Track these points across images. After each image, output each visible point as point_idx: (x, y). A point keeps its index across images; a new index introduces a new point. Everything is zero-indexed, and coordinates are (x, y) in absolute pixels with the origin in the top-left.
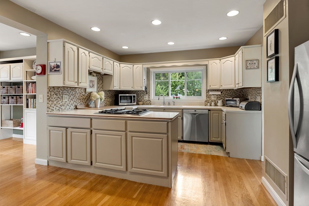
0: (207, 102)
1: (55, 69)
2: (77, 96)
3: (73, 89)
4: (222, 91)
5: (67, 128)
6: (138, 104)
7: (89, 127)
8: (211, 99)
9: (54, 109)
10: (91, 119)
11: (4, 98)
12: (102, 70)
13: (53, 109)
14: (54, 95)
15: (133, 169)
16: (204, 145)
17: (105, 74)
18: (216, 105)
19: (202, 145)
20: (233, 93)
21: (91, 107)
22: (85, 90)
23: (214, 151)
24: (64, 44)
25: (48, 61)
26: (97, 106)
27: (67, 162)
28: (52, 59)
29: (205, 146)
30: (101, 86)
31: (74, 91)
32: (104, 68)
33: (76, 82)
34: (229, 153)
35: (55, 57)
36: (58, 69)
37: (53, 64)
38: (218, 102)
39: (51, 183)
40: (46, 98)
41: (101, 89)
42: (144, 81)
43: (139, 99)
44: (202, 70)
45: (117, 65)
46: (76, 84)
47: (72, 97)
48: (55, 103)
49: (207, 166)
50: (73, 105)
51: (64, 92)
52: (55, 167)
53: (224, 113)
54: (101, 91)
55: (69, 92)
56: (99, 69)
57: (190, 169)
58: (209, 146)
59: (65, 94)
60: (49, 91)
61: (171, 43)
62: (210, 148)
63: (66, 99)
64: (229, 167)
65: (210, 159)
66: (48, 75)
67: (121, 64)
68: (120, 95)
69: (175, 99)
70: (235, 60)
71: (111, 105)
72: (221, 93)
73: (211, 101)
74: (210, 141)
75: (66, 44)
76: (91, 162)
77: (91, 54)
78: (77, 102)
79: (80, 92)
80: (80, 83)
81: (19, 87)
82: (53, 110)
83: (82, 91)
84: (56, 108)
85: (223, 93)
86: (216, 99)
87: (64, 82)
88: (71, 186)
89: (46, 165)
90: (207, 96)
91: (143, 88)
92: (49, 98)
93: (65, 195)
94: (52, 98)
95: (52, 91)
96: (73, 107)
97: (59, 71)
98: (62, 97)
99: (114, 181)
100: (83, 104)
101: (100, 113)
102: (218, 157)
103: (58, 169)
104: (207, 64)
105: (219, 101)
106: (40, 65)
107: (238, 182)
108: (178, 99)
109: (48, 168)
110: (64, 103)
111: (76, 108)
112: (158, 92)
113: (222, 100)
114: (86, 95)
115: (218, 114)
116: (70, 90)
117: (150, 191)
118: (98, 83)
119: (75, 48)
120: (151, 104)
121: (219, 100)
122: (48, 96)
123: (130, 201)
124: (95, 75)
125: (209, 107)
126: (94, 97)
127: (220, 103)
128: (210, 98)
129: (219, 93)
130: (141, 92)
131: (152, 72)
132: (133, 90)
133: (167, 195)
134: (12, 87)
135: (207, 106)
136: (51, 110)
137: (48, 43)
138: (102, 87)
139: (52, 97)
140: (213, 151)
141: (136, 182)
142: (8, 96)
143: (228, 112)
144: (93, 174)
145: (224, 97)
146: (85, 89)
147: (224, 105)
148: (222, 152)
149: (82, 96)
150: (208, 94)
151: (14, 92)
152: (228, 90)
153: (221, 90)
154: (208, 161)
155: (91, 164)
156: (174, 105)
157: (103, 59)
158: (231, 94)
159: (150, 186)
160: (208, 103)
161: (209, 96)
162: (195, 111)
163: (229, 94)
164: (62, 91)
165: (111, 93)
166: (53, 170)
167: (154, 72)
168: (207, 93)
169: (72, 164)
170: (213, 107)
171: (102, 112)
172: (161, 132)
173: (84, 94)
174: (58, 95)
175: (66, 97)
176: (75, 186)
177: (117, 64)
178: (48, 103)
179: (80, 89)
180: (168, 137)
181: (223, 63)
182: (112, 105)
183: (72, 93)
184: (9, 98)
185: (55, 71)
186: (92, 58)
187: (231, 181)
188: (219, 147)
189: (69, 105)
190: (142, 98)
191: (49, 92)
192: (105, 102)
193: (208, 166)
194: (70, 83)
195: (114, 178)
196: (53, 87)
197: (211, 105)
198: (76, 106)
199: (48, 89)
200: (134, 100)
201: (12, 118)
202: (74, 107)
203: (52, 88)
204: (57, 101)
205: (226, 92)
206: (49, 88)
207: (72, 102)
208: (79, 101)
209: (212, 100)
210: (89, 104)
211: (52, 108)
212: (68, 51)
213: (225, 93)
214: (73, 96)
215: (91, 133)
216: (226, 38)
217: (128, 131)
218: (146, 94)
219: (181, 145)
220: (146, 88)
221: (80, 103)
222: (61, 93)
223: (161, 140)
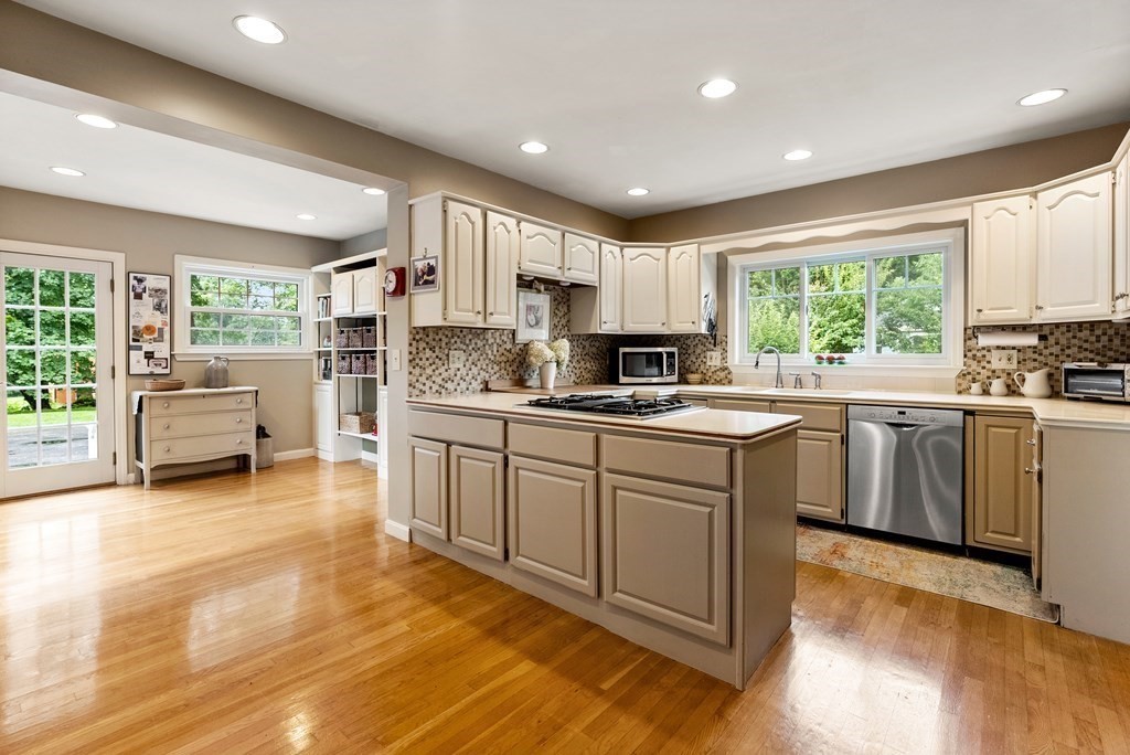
0: (970, 377)
1: (425, 277)
2: (490, 352)
3: (479, 331)
4: (1044, 332)
5: (449, 444)
6: (683, 381)
7: (499, 444)
8: (988, 366)
9: (426, 388)
10: (506, 423)
11: (343, 358)
12: (559, 272)
13: (424, 388)
14: (427, 350)
15: (618, 594)
16: (939, 557)
17: (574, 286)
18: (1012, 391)
19: (934, 555)
20: (1110, 340)
21: (529, 387)
22: (514, 335)
23: (983, 585)
24: (444, 206)
25: (410, 257)
26: (547, 384)
27: (449, 539)
28: (418, 253)
29: (947, 559)
30: (564, 321)
31: (481, 337)
32: (567, 265)
33: (479, 313)
34: (1059, 606)
35: (426, 246)
36: (430, 278)
37: (420, 265)
38: (1024, 380)
39: (402, 590)
40: (406, 357)
41: (563, 333)
42: (703, 300)
43: (689, 363)
44: (946, 247)
45: (611, 252)
46: (481, 317)
47: (475, 355)
48: (429, 371)
49: (924, 642)
50: (479, 381)
51: (453, 341)
52: (425, 550)
53: (1036, 428)
54: (563, 337)
55: (467, 342)
56: (550, 271)
57: (843, 637)
58: (963, 562)
59: (455, 346)
60: (414, 339)
61: (799, 155)
62: (966, 574)
63: (458, 360)
64: (1042, 669)
65: (953, 616)
66: (410, 295)
67: (626, 250)
68: (622, 350)
69: (825, 364)
70: (1114, 184)
71: (596, 383)
72: (1042, 338)
73: (990, 374)
74: (970, 542)
75: (451, 204)
76: (506, 552)
77: (523, 224)
78: (490, 370)
79: (498, 341)
80: (491, 314)
81: (369, 331)
82: (424, 392)
83: (505, 339)
84: (431, 388)
85: (1052, 340)
86: (1015, 366)
87: (444, 314)
88: (448, 609)
89: (407, 540)
90: (969, 354)
91: (700, 327)
92: (414, 359)
93: (423, 631)
94: (421, 359)
95: (421, 339)
96: (477, 385)
97: (432, 282)
98: (448, 355)
99: (562, 622)
100: (508, 377)
101: (531, 404)
102: (995, 615)
103: (428, 557)
104: (967, 220)
105: (1027, 375)
106: (393, 270)
107: (1072, 743)
108: (836, 365)
109: (411, 548)
110: (452, 372)
111: (486, 389)
112: (789, 339)
113: (1045, 370)
114: (517, 350)
115: (1014, 431)
116: (470, 336)
117: (662, 681)
118: (553, 314)
119: (476, 214)
120: (730, 382)
121: (1030, 371)
122: (410, 353)
123: (589, 695)
124: (542, 288)
125: (973, 400)
126: (536, 357)
127: (1034, 382)
128: (984, 364)
129: (1032, 340)
130: (697, 341)
131: (734, 268)
132: (666, 331)
133: (720, 714)
134: (355, 331)
135: (970, 394)
136: (417, 392)
137: (411, 206)
138: (568, 325)
139: (421, 355)
140: (978, 588)
141: (626, 641)
142: (351, 353)
143: (1055, 426)
144: (510, 589)
145: (1061, 358)
146: (514, 333)
147: (1054, 394)
148: (1028, 598)
149: (505, 353)
150: (972, 343)
151: (360, 344)
152: (1080, 324)
153: (1041, 325)
154: (936, 624)
155: (506, 557)
156: (818, 386)
157: (564, 236)
158: (1100, 345)
159: (667, 663)
160: (974, 381)
161: (979, 354)
162: (900, 413)
163: (1086, 345)
164: (447, 340)
165: (597, 344)
166: (418, 557)
167: (744, 269)
168: (969, 343)
169: (463, 548)
170: (997, 401)
171: (538, 404)
172: (706, 482)
173: (509, 346)
174: (437, 349)
175: (457, 356)
176: (455, 612)
177: (611, 249)
178: (410, 373)
179: (498, 334)
180: (731, 501)
181: (1050, 208)
182: (601, 384)
183: (476, 344)
184: (351, 357)
185: (426, 282)
186: (528, 237)
187: (1030, 729)
188: (1019, 574)
189: (467, 378)
190: (699, 360)
191: (414, 343)
192: (578, 371)
193: (929, 644)
194: (464, 315)
195: (563, 611)
196: (424, 328)
197: (986, 392)
198: (487, 383)
199: (410, 333)
200: (671, 366)
201: (360, 410)
202: (482, 386)
203: (421, 331)
204: (434, 367)
205: (1071, 334)
206: (414, 332)
207: (475, 370)
208: (496, 368)
209: (994, 371)
210: (527, 377)
211: (421, 387)
212: (457, 223)
213: (1063, 341)
214: (479, 352)
215: (506, 465)
216: (1060, 93)
217: (602, 469)
218: (712, 347)
219: (834, 541)
220: (712, 326)
221: (498, 375)
222: (443, 345)
223: (708, 510)
